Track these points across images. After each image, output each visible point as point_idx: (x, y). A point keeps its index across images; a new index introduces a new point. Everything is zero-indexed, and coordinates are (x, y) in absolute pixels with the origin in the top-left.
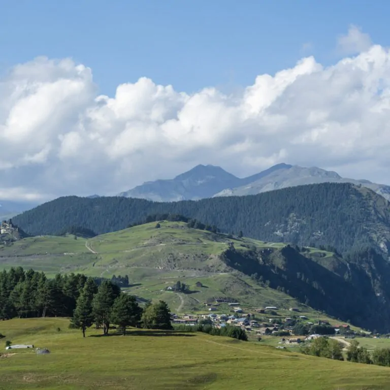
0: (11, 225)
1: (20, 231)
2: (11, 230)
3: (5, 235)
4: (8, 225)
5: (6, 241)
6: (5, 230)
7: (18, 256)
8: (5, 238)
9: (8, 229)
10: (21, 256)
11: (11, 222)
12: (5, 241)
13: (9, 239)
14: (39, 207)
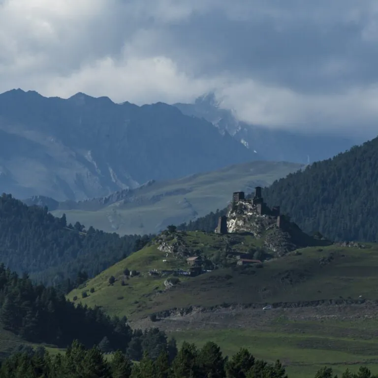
0: (259, 206)
1: (286, 225)
2: (260, 221)
3: (239, 235)
4: (250, 207)
5: (243, 256)
6: (241, 223)
7: (275, 305)
8: (241, 247)
9: (251, 218)
10: (286, 305)
11: (259, 196)
12: (238, 257)
13: (253, 251)
14: (355, 150)
